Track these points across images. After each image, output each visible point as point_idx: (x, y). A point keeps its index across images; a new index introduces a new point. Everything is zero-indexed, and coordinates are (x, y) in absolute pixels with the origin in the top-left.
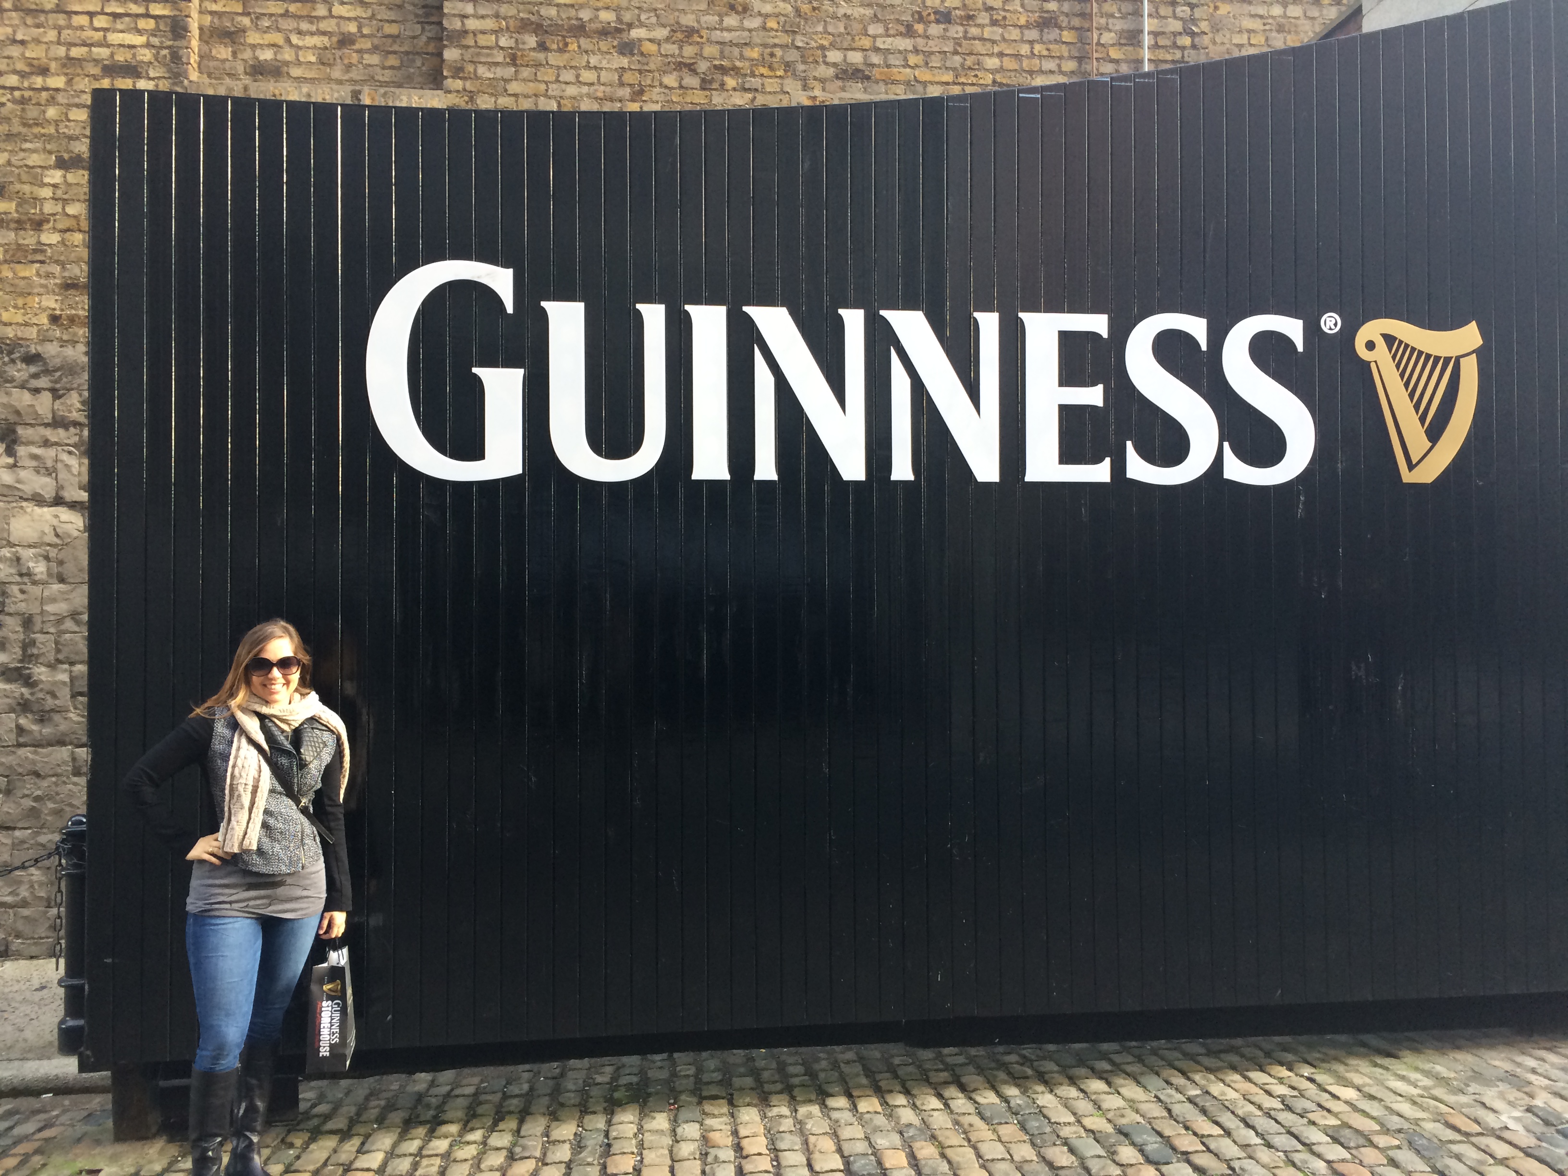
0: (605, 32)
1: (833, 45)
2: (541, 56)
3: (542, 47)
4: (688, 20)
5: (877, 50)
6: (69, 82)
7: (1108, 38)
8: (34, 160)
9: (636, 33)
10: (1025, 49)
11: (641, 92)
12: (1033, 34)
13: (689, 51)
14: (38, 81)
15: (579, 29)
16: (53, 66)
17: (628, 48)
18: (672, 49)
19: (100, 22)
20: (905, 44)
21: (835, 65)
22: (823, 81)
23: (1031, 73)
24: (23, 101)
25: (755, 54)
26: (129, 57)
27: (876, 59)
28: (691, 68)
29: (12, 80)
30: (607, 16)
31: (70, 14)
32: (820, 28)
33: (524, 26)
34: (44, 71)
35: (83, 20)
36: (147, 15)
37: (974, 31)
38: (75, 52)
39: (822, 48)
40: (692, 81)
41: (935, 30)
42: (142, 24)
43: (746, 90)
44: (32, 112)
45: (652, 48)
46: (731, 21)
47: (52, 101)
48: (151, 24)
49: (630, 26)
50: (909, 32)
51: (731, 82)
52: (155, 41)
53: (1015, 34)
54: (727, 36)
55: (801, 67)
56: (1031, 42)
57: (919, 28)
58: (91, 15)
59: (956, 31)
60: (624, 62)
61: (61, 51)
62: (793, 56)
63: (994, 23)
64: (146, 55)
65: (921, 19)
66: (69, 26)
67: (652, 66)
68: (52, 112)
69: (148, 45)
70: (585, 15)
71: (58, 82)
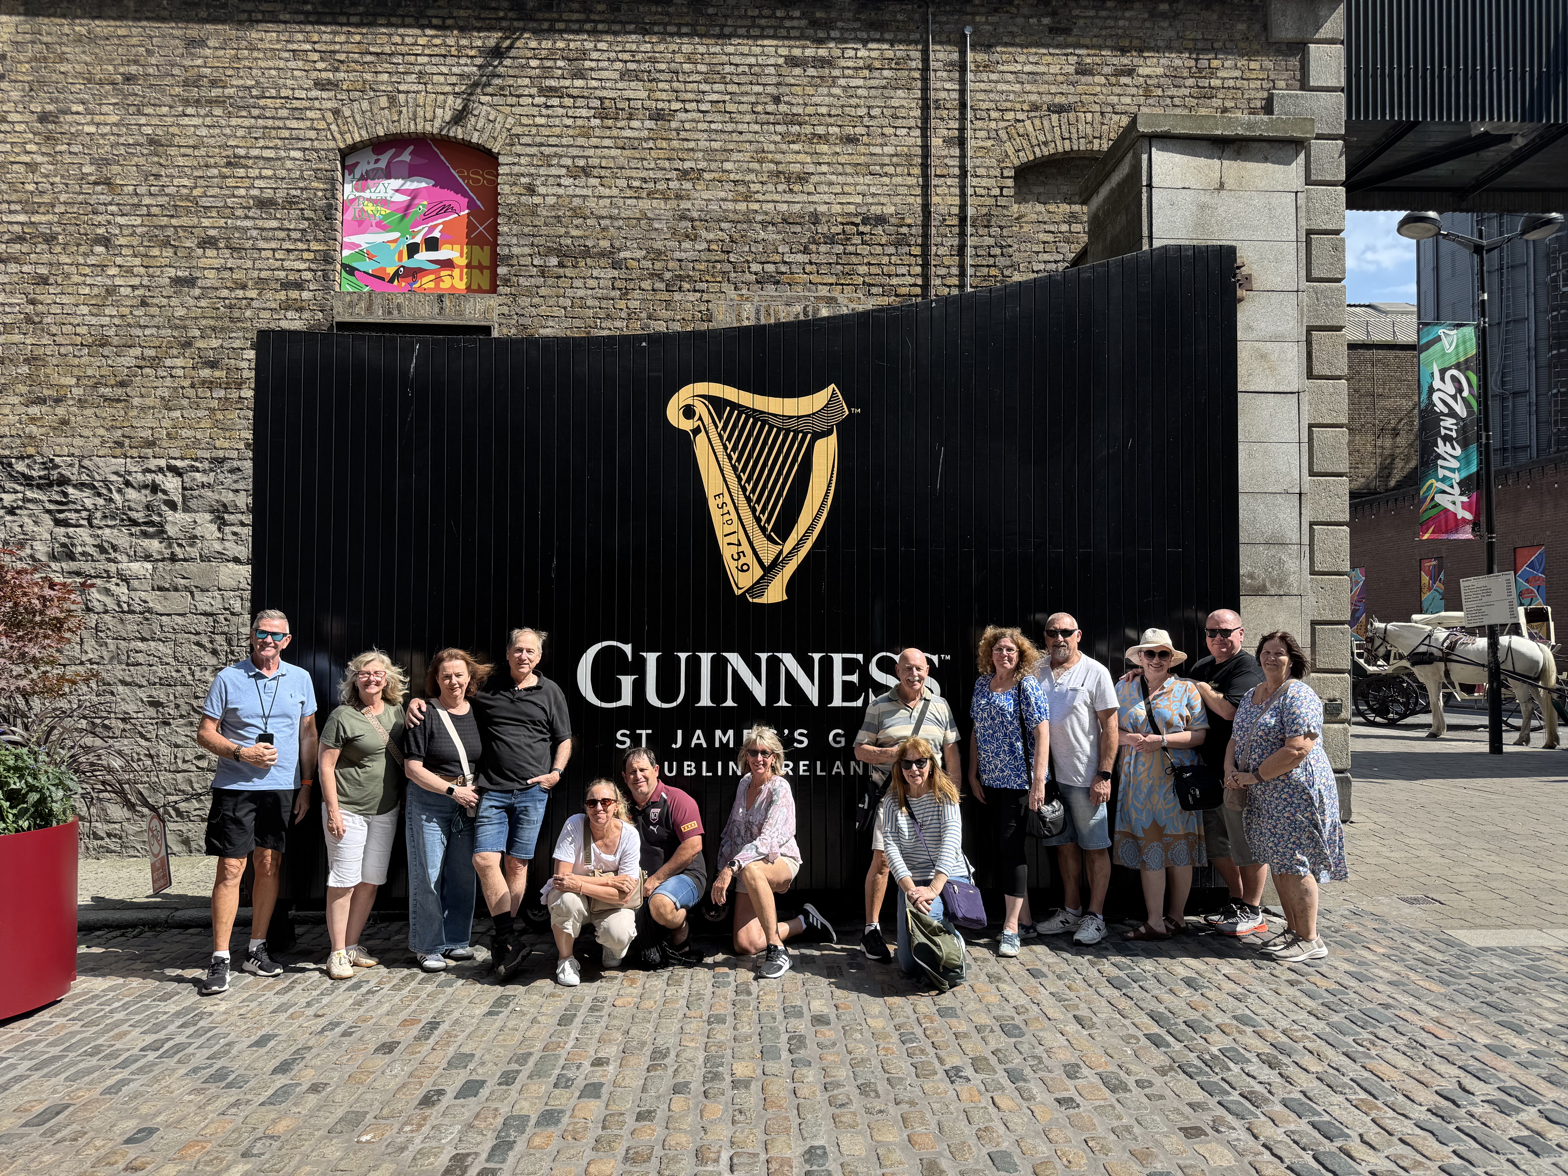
0: (602, 254)
1: (755, 260)
2: (561, 271)
3: (561, 265)
4: (658, 245)
5: (785, 263)
6: (259, 294)
7: (941, 251)
8: (237, 344)
9: (622, 255)
10: (885, 260)
11: (626, 294)
12: (892, 250)
13: (658, 265)
14: (240, 293)
15: (586, 253)
16: (250, 283)
17: (616, 265)
18: (648, 264)
19: (279, 255)
20: (801, 258)
21: (756, 274)
22: (748, 284)
23: (889, 276)
24: (231, 307)
25: (702, 266)
26: (297, 276)
27: (783, 268)
28: (660, 277)
29: (225, 293)
30: (605, 244)
31: (260, 250)
32: (747, 249)
33: (550, 252)
34: (244, 287)
35: (269, 254)
36: (308, 250)
37: (851, 249)
38: (263, 274)
39: (748, 262)
40: (661, 286)
41: (823, 248)
42: (306, 255)
43: (695, 291)
44: (236, 314)
45: (635, 264)
46: (686, 245)
47: (249, 306)
48: (311, 256)
49: (619, 250)
50: (806, 251)
51: (686, 286)
52: (313, 266)
53: (879, 250)
54: (683, 255)
55: (733, 275)
56: (890, 255)
57: (813, 247)
58: (274, 250)
59: (839, 249)
60: (616, 273)
61: (255, 274)
62: (728, 267)
63: (864, 243)
64: (308, 275)
65: (815, 242)
66: (260, 258)
67: (634, 276)
68: (248, 313)
69: (310, 270)
70: (590, 243)
71: (253, 294)
